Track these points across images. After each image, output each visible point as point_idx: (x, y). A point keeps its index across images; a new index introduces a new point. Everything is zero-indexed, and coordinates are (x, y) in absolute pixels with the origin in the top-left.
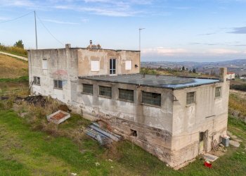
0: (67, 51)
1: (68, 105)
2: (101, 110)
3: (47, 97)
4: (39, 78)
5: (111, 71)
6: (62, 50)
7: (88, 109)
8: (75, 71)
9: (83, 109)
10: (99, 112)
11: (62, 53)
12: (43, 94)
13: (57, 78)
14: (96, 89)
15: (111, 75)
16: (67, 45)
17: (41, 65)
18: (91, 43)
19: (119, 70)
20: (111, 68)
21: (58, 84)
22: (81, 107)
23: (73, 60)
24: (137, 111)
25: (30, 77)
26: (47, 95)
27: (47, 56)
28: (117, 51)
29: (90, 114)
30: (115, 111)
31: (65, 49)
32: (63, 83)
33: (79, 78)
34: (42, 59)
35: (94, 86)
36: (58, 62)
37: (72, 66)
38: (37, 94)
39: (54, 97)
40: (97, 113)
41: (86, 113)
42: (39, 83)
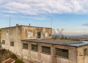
0: (17, 28)
1: (16, 54)
2: (32, 58)
3: (7, 50)
4: (4, 41)
5: (38, 37)
6: (15, 27)
7: (25, 58)
8: (20, 37)
9: (23, 57)
10: (31, 59)
11: (14, 29)
12: (6, 49)
13: (12, 41)
14: (30, 46)
15: (38, 39)
16: (17, 25)
17: (5, 35)
18: (30, 25)
19: (42, 37)
20: (38, 36)
21: (12, 44)
22: (22, 56)
23: (19, 32)
24: (53, 60)
25: (1, 40)
26: (7, 49)
27: (8, 31)
28: (41, 28)
29: (26, 60)
30: (39, 59)
31: (16, 27)
32: (14, 43)
33: (22, 40)
34: (6, 32)
35: (28, 45)
36: (13, 33)
37: (18, 35)
38: (3, 48)
39: (10, 50)
40: (30, 59)
41: (24, 59)
42: (4, 44)
